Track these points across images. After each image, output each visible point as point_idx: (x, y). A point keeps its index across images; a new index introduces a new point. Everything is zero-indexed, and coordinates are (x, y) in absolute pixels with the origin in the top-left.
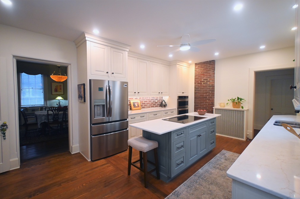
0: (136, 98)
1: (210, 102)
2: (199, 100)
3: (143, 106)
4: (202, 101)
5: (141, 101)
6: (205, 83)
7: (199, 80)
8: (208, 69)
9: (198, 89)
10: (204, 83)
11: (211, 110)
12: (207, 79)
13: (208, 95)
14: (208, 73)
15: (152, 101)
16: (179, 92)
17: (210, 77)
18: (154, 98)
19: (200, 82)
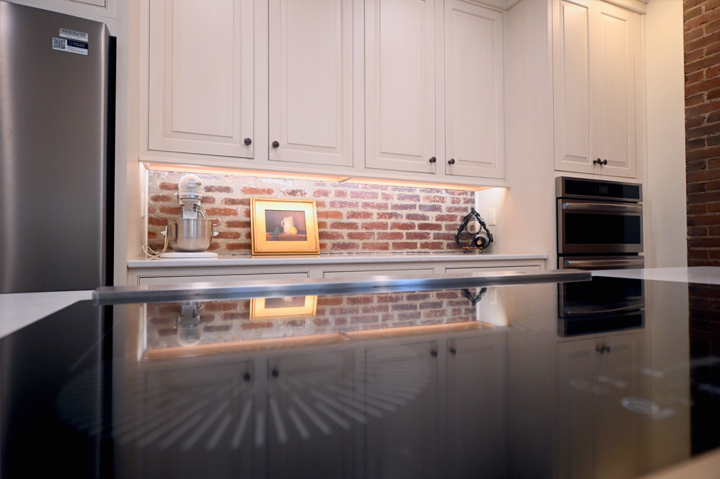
0: (293, 193)
3: (339, 236)
5: (328, 209)
15: (404, 212)
16: (568, 157)
18: (418, 198)
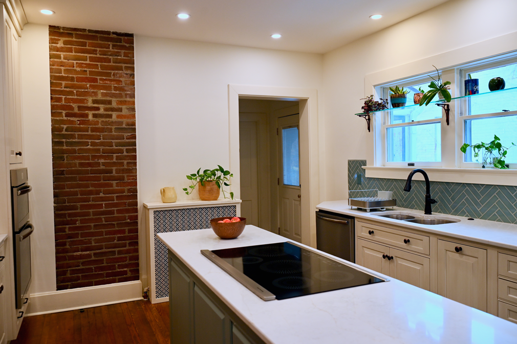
1: (126, 188)
2: (79, 186)
4: (93, 185)
6: (101, 116)
7: (75, 101)
8: (111, 64)
9: (72, 136)
10: (95, 116)
11: (130, 218)
12: (110, 102)
13: (114, 164)
14: (112, 78)
17: (120, 96)
19: (76, 110)
